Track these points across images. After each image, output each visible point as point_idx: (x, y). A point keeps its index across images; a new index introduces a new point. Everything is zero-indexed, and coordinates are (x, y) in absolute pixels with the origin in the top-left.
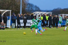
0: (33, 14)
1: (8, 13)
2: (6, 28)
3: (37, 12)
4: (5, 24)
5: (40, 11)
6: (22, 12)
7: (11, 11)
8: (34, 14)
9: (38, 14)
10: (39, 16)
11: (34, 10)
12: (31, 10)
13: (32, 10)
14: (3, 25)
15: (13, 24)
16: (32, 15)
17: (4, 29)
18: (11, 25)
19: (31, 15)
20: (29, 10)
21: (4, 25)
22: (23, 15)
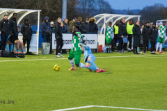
0: (94, 20)
1: (33, 16)
2: (29, 53)
3: (105, 15)
4: (26, 45)
5: (112, 12)
6: (67, 14)
7: (39, 11)
8: (98, 18)
9: (107, 19)
10: (110, 24)
11: (96, 10)
12: (88, 10)
13: (93, 9)
14: (20, 46)
15: (44, 44)
16: (92, 22)
17: (24, 57)
18: (40, 46)
19: (90, 22)
20: (84, 10)
21: (23, 46)
22: (69, 21)
